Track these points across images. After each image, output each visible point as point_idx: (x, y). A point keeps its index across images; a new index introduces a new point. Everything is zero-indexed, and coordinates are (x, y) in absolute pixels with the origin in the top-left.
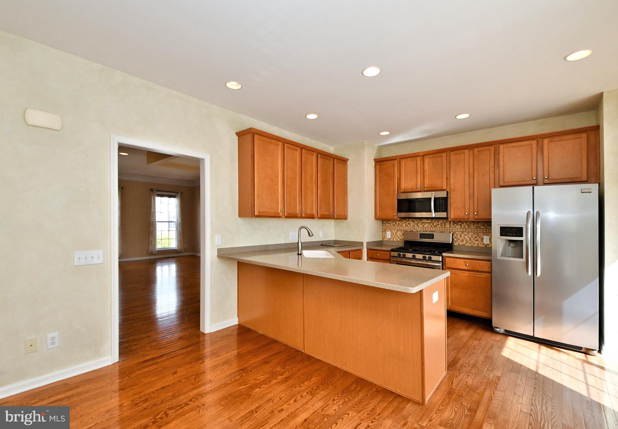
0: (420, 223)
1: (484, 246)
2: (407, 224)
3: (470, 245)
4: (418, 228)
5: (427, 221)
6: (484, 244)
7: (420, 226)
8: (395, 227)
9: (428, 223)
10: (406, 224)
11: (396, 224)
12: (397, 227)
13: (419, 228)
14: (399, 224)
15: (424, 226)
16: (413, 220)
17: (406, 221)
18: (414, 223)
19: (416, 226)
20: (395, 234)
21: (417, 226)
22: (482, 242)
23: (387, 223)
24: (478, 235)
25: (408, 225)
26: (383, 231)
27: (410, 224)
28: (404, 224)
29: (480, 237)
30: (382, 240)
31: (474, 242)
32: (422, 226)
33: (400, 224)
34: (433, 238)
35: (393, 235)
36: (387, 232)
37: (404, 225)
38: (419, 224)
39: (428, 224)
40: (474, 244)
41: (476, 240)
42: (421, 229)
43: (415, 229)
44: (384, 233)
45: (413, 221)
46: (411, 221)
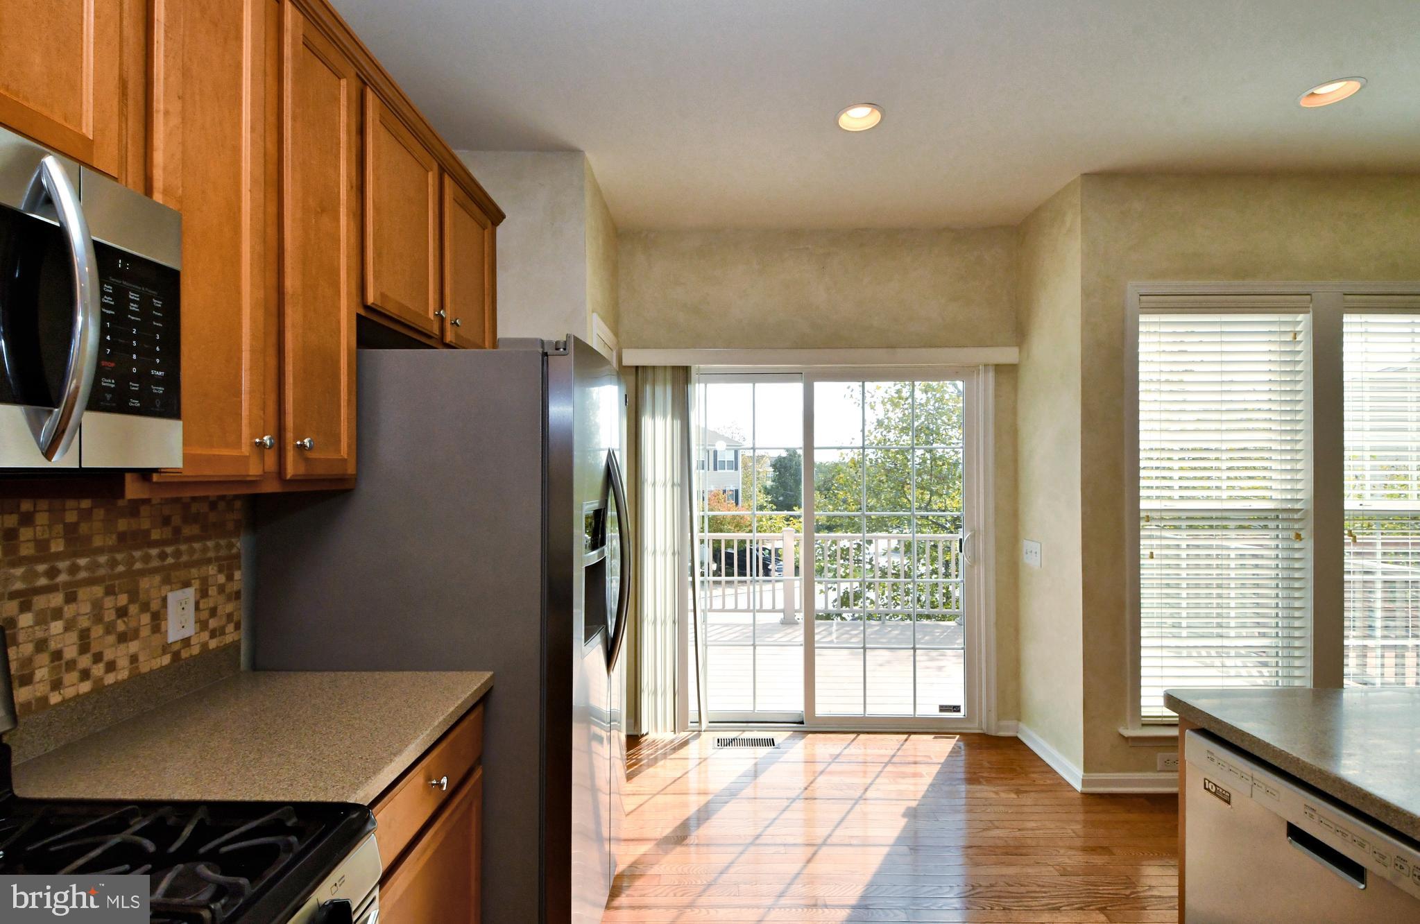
1: (166, 660)
3: (85, 687)
6: (165, 648)
22: (156, 640)
24: (134, 596)
29: (145, 607)
31: (109, 655)
40: (111, 667)
41: (123, 638)
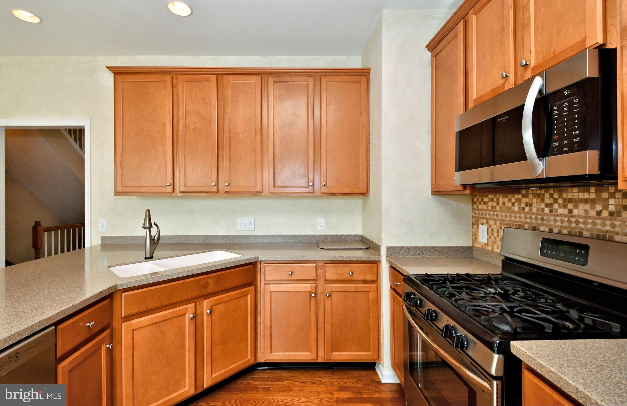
0: (560, 201)
2: (523, 205)
4: (552, 218)
5: (581, 195)
7: (560, 211)
8: (496, 213)
9: (586, 201)
10: (520, 205)
11: (498, 204)
12: (500, 214)
13: (555, 221)
14: (504, 204)
15: (570, 211)
16: (538, 192)
17: (520, 196)
18: (543, 201)
19: (547, 210)
20: (495, 234)
21: (551, 211)
23: (480, 203)
25: (527, 209)
26: (473, 224)
27: (531, 205)
28: (516, 204)
30: (471, 245)
32: (566, 212)
33: (507, 204)
34: (585, 264)
35: (493, 234)
36: (481, 226)
37: (516, 209)
38: (555, 206)
39: (588, 207)
42: (562, 221)
43: (545, 222)
44: (475, 227)
45: (538, 196)
46: (534, 197)
